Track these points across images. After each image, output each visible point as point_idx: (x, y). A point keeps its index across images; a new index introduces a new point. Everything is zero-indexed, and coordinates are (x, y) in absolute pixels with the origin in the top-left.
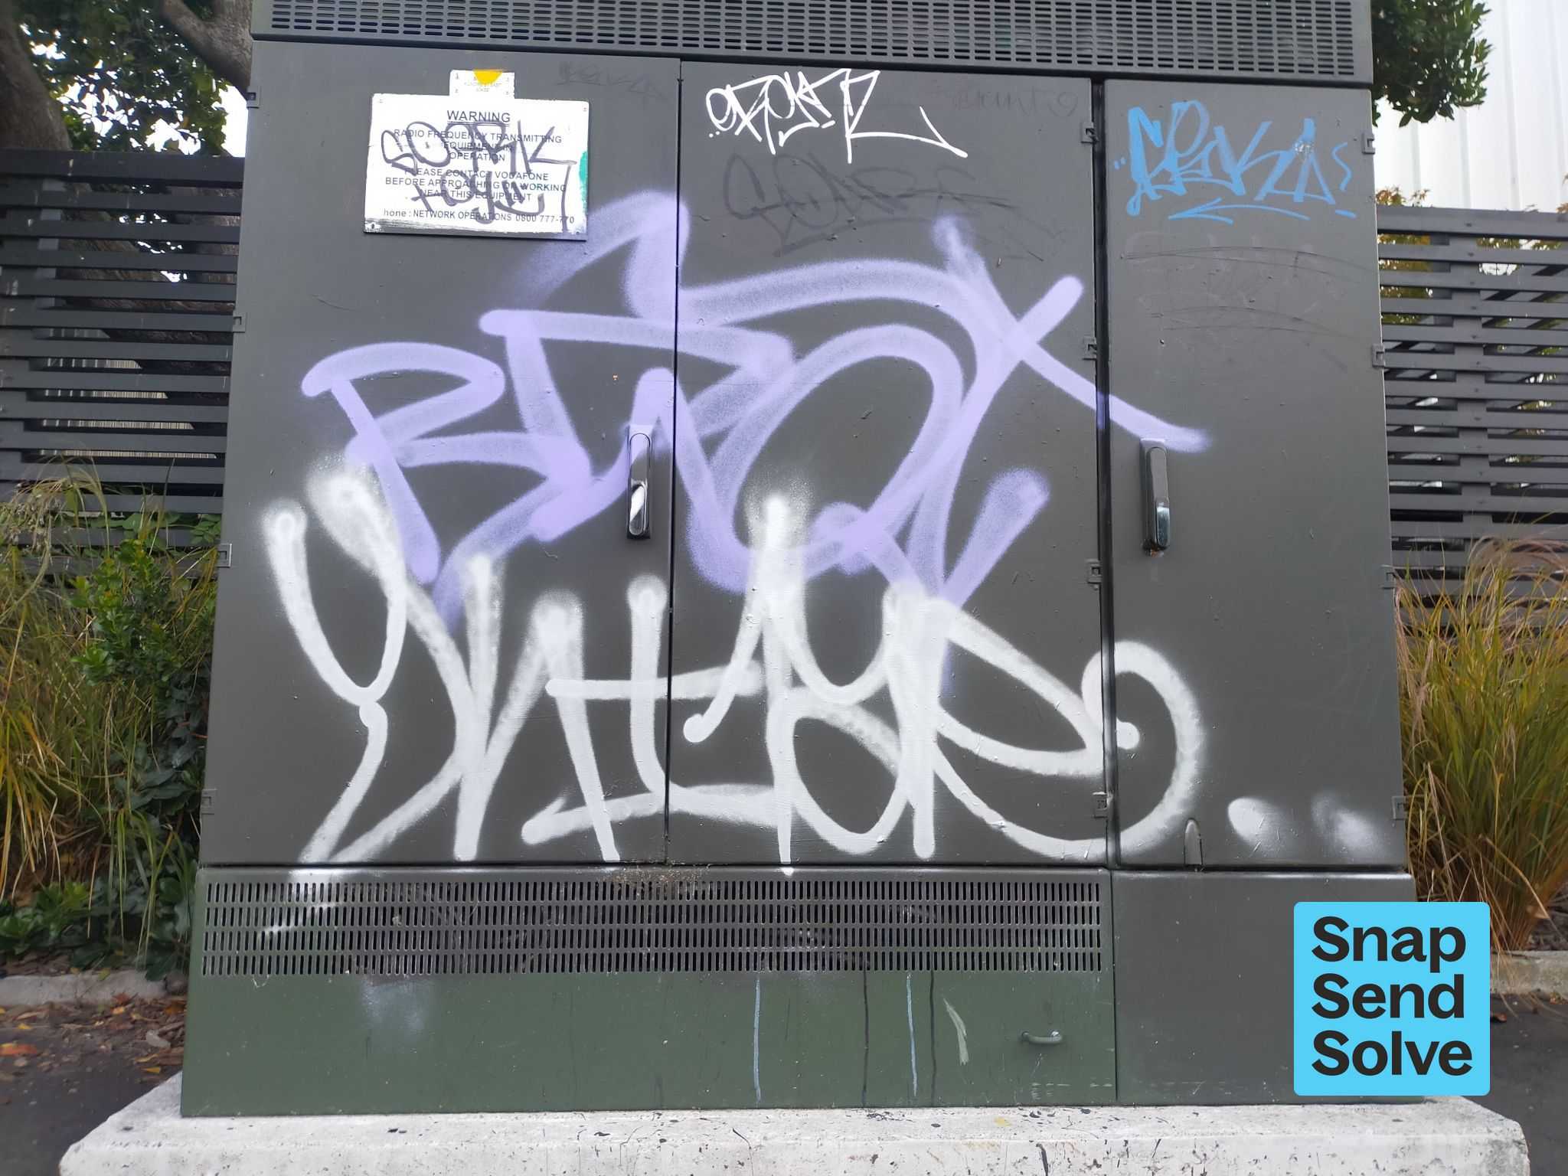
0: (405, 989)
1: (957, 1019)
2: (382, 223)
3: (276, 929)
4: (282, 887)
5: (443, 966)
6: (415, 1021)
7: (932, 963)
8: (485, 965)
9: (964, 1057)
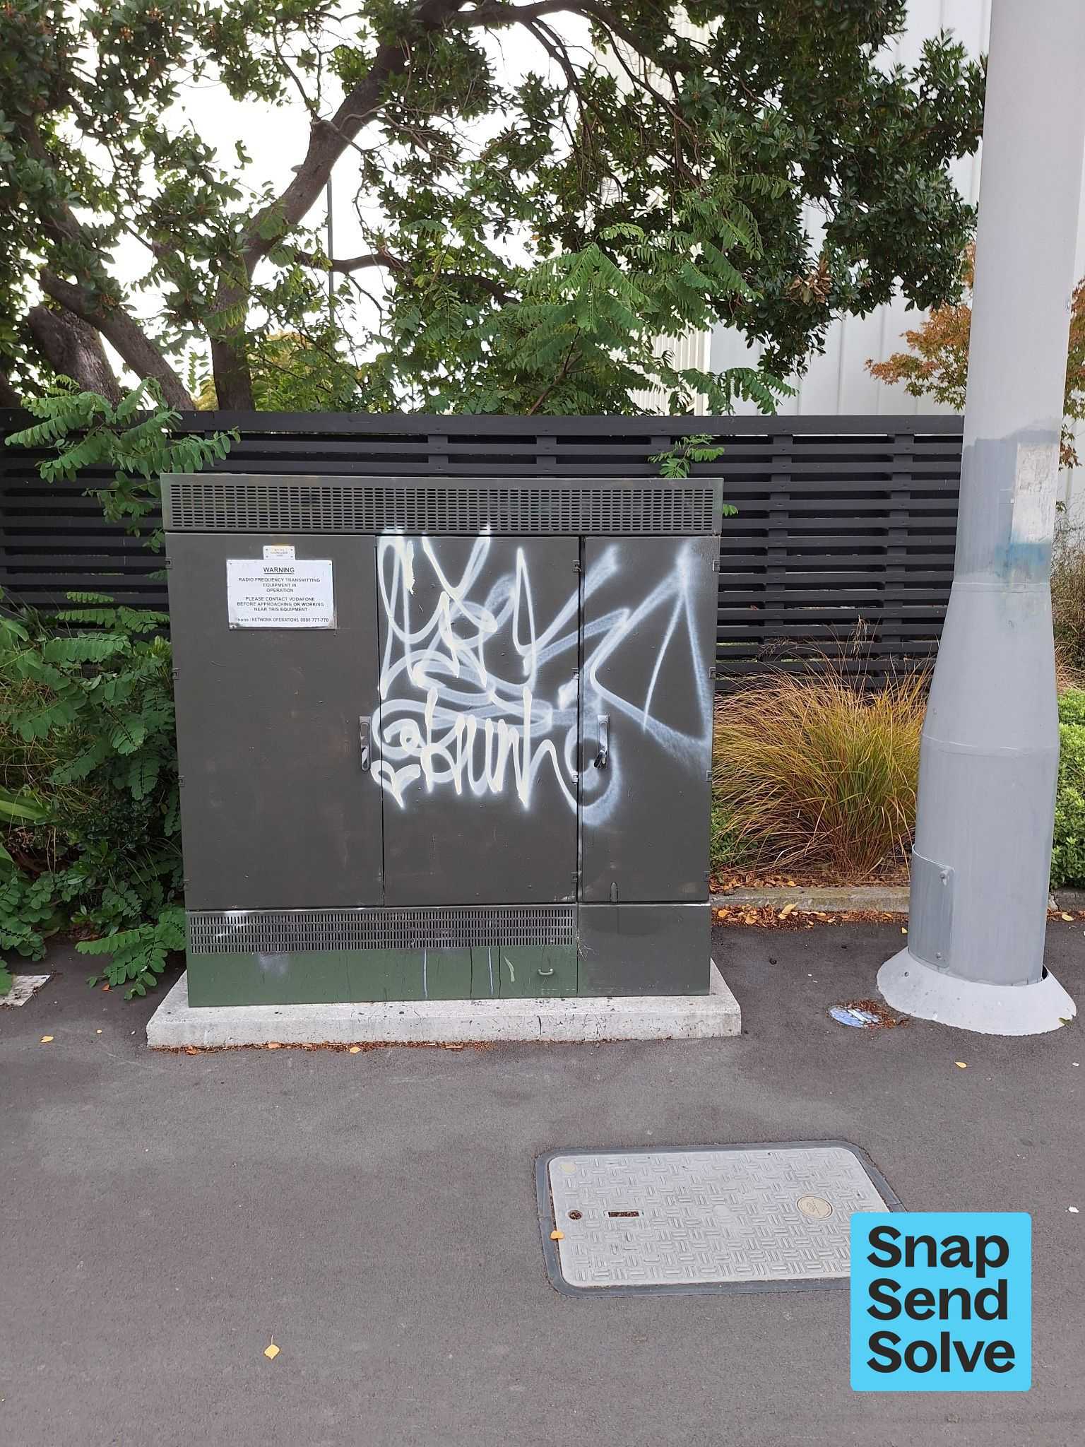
0: (278, 957)
1: (510, 964)
2: (237, 624)
3: (220, 935)
4: (222, 918)
5: (292, 948)
6: (282, 969)
7: (499, 942)
8: (310, 947)
9: (513, 979)
